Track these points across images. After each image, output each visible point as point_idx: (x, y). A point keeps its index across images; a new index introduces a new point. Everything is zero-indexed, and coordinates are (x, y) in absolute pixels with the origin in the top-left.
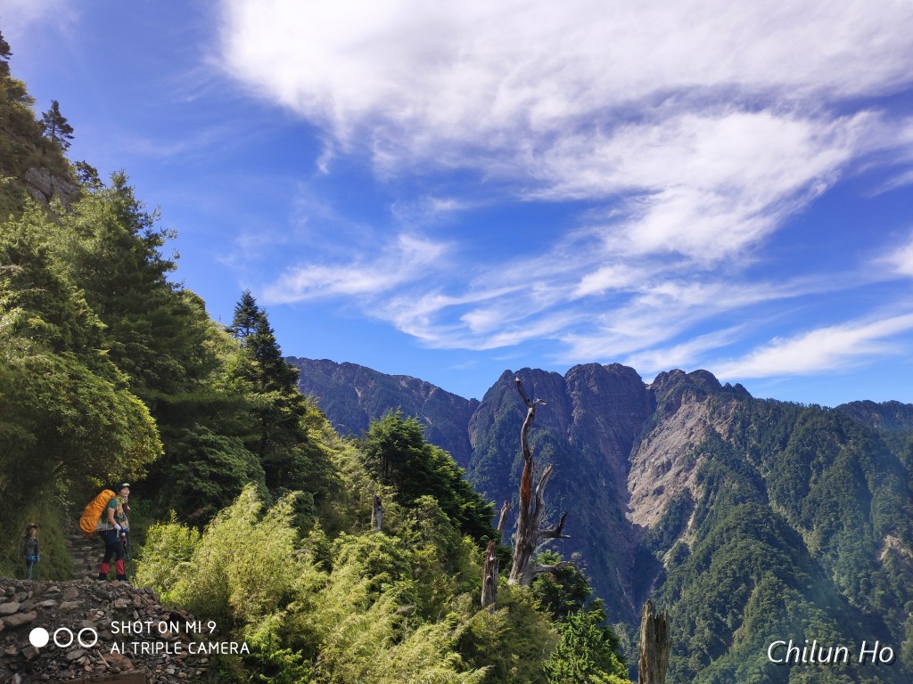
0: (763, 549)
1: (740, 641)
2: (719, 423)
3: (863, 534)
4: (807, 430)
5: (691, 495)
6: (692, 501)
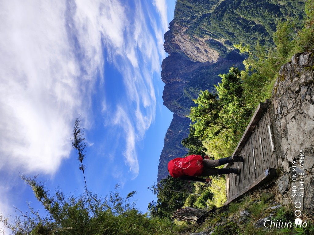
1: (259, 22)
2: (182, 30)
5: (207, 40)
6: (210, 40)
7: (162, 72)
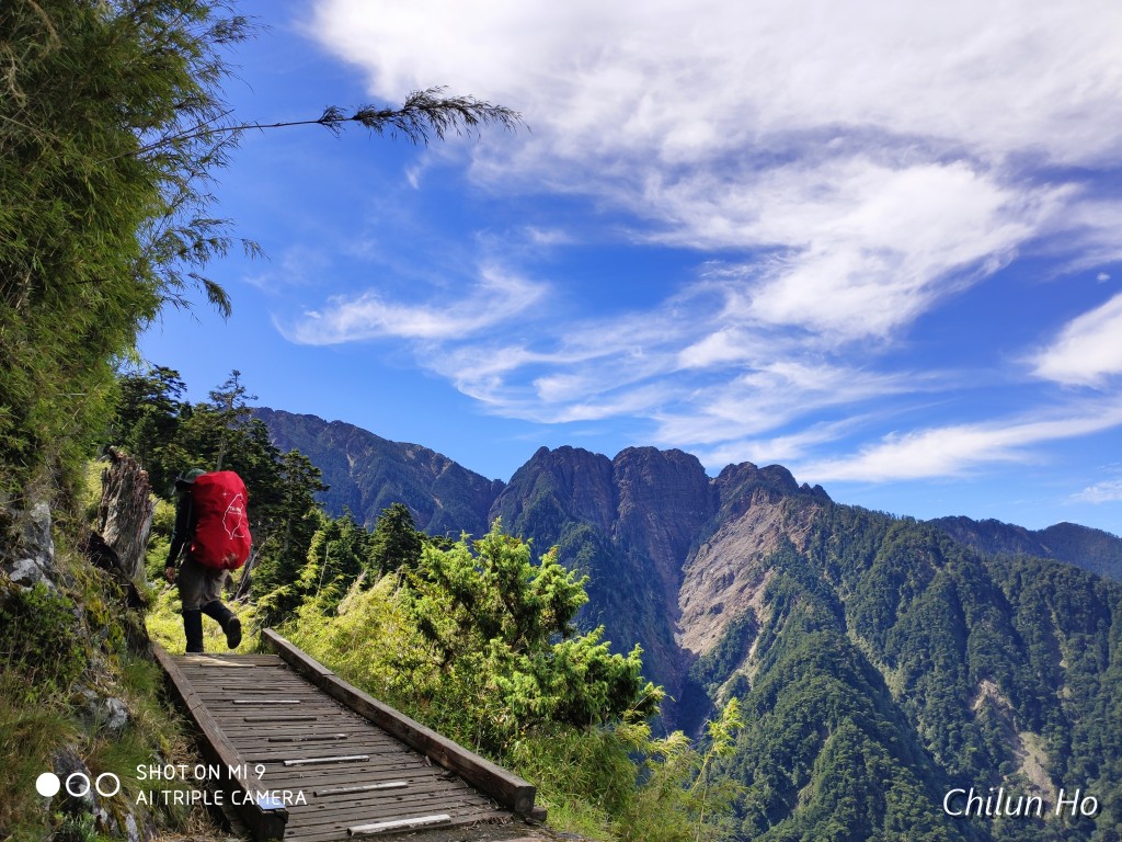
0: (841, 689)
1: (807, 802)
2: (795, 531)
3: (957, 677)
4: (898, 546)
5: (756, 616)
6: (756, 623)
7: (653, 450)
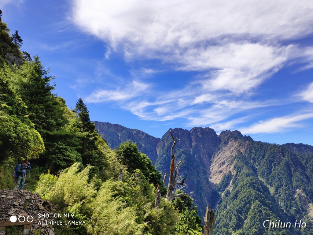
0: (255, 192)
1: (247, 224)
2: (242, 149)
3: (289, 188)
4: (272, 152)
5: (231, 173)
6: (232, 175)
